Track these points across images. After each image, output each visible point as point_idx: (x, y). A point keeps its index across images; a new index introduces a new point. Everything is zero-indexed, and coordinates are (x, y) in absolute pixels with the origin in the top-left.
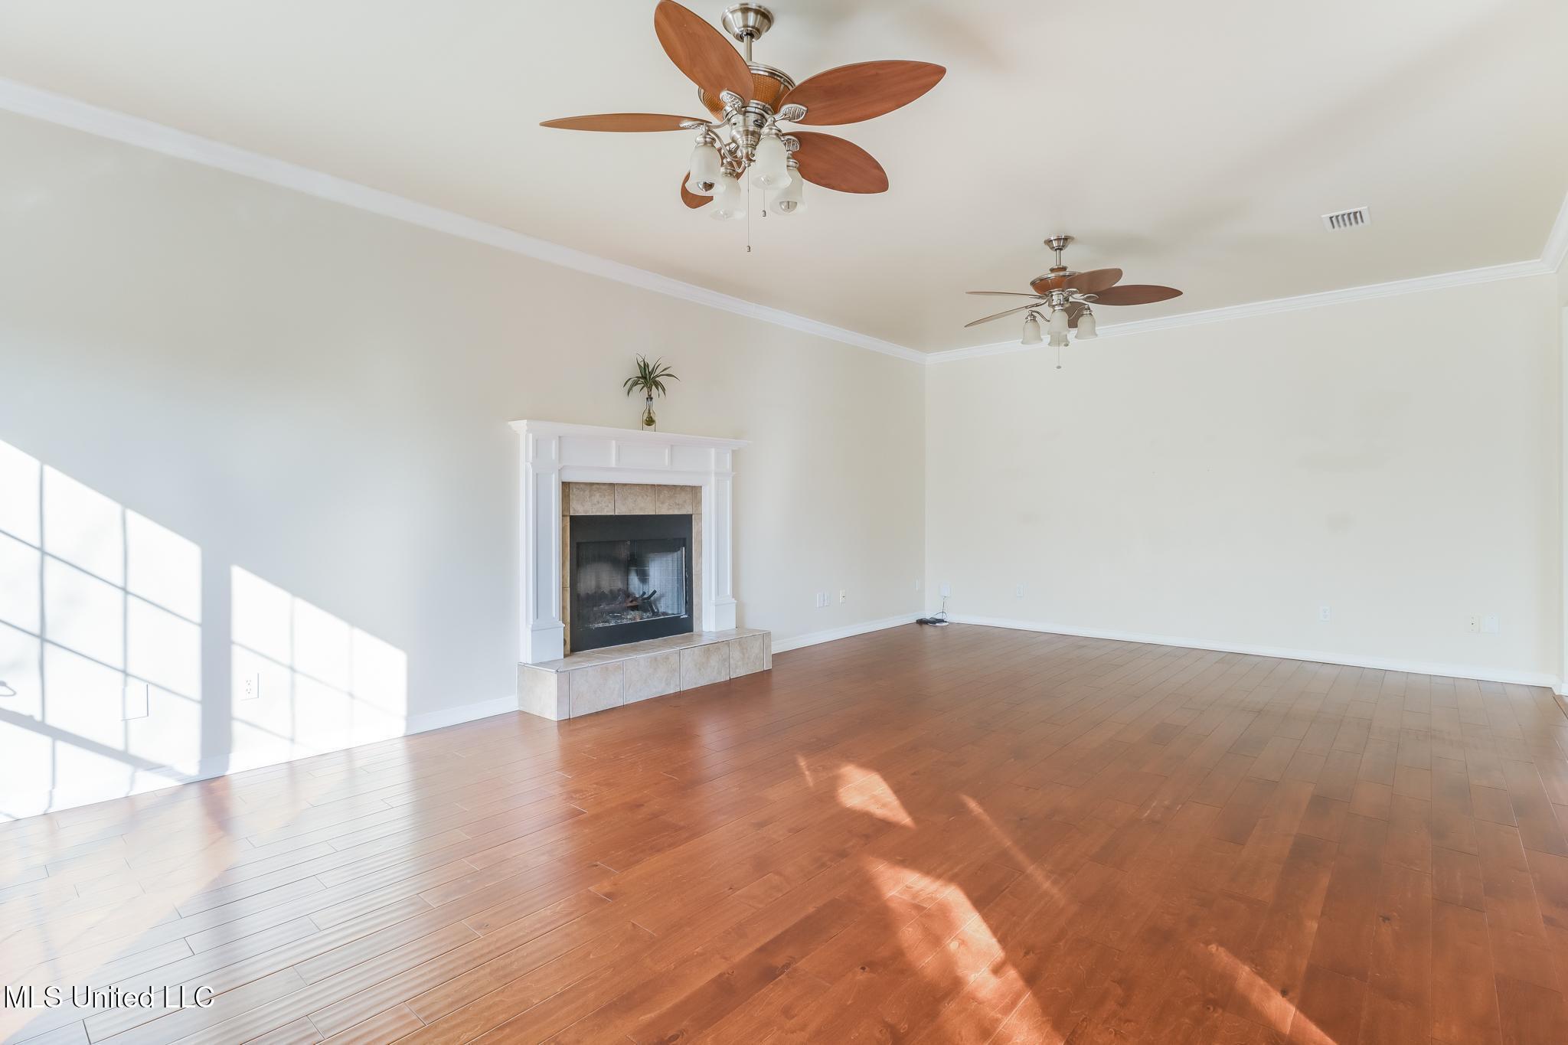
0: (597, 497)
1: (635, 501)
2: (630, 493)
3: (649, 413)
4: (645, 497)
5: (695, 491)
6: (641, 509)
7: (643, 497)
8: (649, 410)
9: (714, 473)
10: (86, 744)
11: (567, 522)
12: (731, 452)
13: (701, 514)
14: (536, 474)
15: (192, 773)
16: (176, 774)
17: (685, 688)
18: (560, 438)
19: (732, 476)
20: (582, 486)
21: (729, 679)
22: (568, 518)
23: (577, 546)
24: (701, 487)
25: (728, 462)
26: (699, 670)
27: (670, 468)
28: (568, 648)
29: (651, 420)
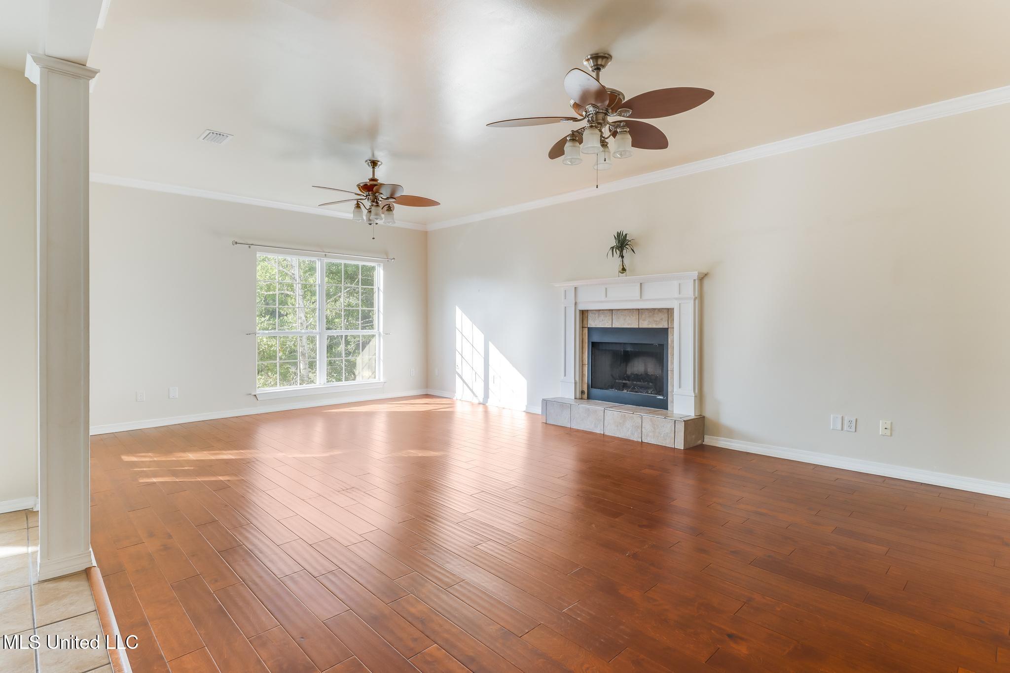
0: (602, 317)
1: (625, 320)
2: (622, 315)
3: (623, 266)
4: (632, 317)
5: (669, 312)
6: (628, 324)
7: (630, 317)
8: (623, 264)
9: (676, 299)
10: (467, 385)
11: (586, 331)
12: (692, 281)
13: (673, 328)
14: (565, 307)
15: (481, 401)
16: (479, 400)
17: (607, 433)
18: (575, 288)
19: (695, 300)
20: (594, 311)
21: (641, 441)
22: (587, 329)
23: (593, 343)
24: (673, 309)
25: (689, 290)
26: (617, 426)
27: (641, 298)
28: (586, 396)
29: (624, 269)
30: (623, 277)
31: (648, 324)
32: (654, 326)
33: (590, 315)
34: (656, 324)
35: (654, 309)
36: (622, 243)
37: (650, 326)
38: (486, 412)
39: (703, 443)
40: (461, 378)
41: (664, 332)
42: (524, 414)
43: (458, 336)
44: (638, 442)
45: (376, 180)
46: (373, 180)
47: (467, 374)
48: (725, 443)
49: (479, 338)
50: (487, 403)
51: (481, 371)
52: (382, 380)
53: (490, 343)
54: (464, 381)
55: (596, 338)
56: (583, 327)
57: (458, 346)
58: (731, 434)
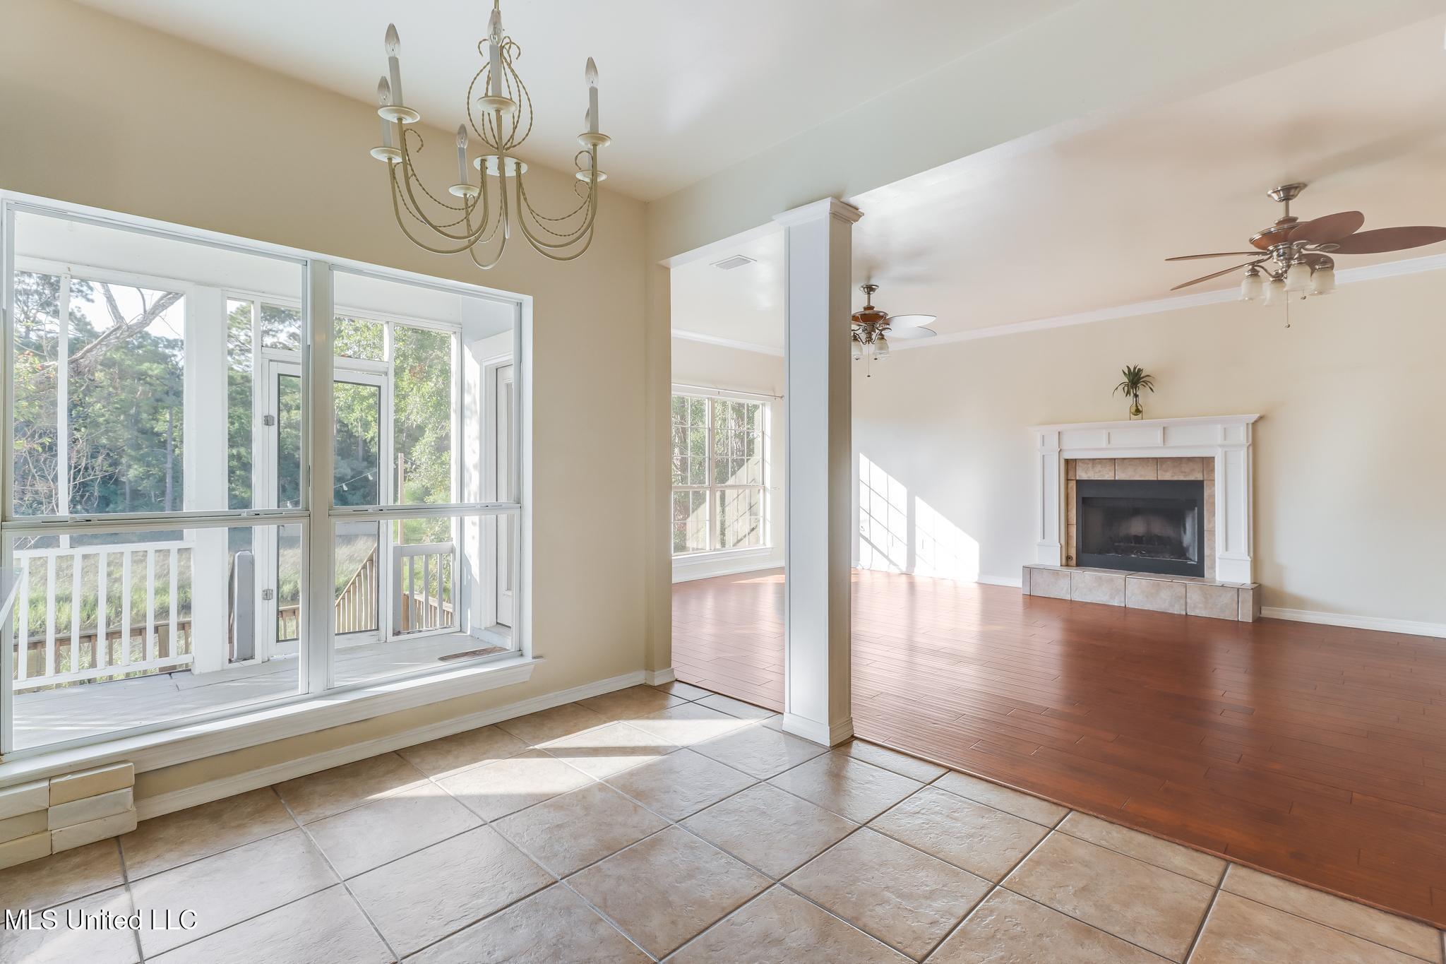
0: (1099, 467)
1: (1135, 470)
2: (1130, 465)
3: (1137, 407)
4: (1146, 467)
5: (1207, 463)
6: (1141, 476)
7: (1143, 467)
8: (1136, 404)
9: (1220, 446)
10: (879, 551)
11: (1073, 485)
12: (1245, 425)
13: (1214, 480)
14: (1043, 456)
15: (904, 570)
16: (899, 569)
17: (1130, 605)
18: (1059, 433)
19: (1248, 448)
20: (1087, 461)
21: (1184, 614)
22: (1075, 482)
23: (1084, 499)
24: (1214, 458)
25: (1241, 435)
26: (1147, 597)
27: (1164, 445)
28: (1074, 562)
29: (1138, 411)
30: (1136, 421)
31: (1172, 476)
32: (1182, 478)
33: (1079, 465)
34: (1185, 476)
35: (1181, 459)
36: (1135, 379)
37: (1175, 478)
38: (912, 586)
39: (1261, 616)
40: (868, 541)
41: (1199, 485)
42: (976, 585)
43: (864, 490)
44: (1180, 615)
45: (872, 308)
46: (870, 308)
47: (878, 536)
48: (1294, 615)
49: (899, 492)
50: (913, 572)
51: (903, 533)
52: (769, 545)
53: (917, 498)
54: (873, 546)
55: (1089, 493)
56: (1068, 480)
57: (864, 503)
58: (1300, 603)
